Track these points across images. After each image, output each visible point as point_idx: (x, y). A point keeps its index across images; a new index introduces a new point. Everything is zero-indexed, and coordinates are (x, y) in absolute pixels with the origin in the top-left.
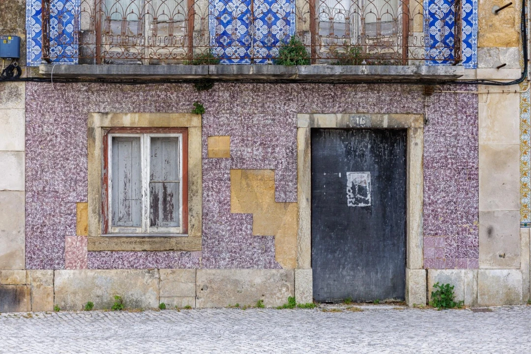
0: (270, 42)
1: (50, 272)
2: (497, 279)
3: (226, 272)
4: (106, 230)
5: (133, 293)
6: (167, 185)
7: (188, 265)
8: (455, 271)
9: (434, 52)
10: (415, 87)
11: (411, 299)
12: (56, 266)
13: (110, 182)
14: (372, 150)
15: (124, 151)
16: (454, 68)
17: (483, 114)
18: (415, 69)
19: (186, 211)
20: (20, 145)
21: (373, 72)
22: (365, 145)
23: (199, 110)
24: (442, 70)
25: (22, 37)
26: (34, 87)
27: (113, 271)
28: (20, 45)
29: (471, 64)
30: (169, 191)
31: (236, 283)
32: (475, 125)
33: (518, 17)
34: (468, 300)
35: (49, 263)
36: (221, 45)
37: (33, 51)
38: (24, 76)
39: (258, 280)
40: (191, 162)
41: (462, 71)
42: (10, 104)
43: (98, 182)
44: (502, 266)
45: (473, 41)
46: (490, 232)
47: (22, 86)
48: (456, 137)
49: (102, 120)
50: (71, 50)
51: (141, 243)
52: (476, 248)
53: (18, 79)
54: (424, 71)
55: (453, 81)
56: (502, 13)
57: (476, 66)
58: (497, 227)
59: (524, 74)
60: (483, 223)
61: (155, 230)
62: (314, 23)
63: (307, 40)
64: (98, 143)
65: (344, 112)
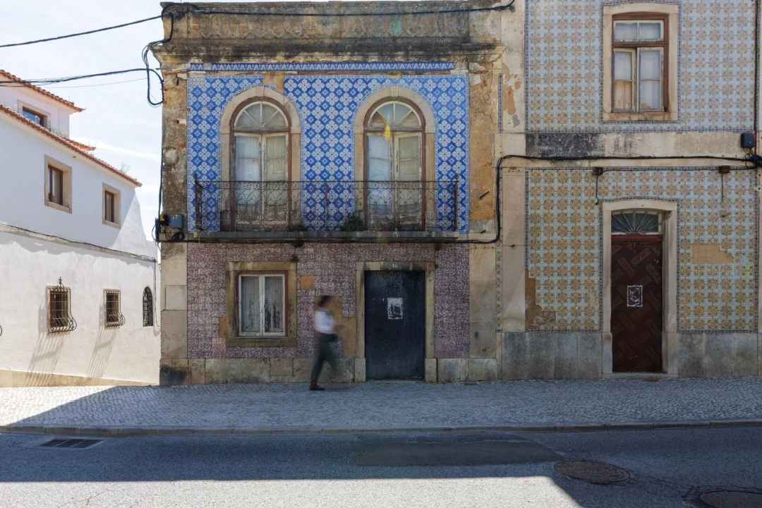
0: (338, 216)
1: (203, 360)
2: (481, 365)
4: (237, 334)
5: (255, 373)
6: (276, 307)
7: (288, 356)
8: (454, 359)
9: (441, 223)
10: (429, 245)
11: (427, 377)
12: (207, 357)
13: (240, 305)
14: (403, 285)
15: (249, 285)
16: (453, 233)
17: (472, 262)
18: (428, 234)
19: (288, 322)
20: (183, 282)
21: (402, 235)
22: (399, 281)
23: (295, 259)
24: (445, 234)
25: (185, 215)
26: (193, 246)
27: (242, 360)
28: (184, 220)
29: (465, 231)
30: (277, 310)
32: (467, 268)
33: (494, 201)
34: (463, 378)
35: (202, 355)
36: (308, 219)
37: (192, 223)
38: (186, 239)
40: (290, 291)
41: (458, 235)
42: (178, 257)
43: (232, 304)
44: (484, 357)
45: (466, 216)
46: (477, 335)
47: (185, 245)
48: (455, 276)
49: (234, 266)
50: (215, 223)
51: (258, 342)
52: (468, 345)
53: (182, 240)
54: (434, 234)
55: (453, 241)
56: (485, 198)
57: (468, 232)
58: (481, 332)
59: (498, 236)
60: (472, 330)
61: (268, 334)
62: (366, 206)
63: (362, 216)
64: (232, 281)
65: (385, 260)
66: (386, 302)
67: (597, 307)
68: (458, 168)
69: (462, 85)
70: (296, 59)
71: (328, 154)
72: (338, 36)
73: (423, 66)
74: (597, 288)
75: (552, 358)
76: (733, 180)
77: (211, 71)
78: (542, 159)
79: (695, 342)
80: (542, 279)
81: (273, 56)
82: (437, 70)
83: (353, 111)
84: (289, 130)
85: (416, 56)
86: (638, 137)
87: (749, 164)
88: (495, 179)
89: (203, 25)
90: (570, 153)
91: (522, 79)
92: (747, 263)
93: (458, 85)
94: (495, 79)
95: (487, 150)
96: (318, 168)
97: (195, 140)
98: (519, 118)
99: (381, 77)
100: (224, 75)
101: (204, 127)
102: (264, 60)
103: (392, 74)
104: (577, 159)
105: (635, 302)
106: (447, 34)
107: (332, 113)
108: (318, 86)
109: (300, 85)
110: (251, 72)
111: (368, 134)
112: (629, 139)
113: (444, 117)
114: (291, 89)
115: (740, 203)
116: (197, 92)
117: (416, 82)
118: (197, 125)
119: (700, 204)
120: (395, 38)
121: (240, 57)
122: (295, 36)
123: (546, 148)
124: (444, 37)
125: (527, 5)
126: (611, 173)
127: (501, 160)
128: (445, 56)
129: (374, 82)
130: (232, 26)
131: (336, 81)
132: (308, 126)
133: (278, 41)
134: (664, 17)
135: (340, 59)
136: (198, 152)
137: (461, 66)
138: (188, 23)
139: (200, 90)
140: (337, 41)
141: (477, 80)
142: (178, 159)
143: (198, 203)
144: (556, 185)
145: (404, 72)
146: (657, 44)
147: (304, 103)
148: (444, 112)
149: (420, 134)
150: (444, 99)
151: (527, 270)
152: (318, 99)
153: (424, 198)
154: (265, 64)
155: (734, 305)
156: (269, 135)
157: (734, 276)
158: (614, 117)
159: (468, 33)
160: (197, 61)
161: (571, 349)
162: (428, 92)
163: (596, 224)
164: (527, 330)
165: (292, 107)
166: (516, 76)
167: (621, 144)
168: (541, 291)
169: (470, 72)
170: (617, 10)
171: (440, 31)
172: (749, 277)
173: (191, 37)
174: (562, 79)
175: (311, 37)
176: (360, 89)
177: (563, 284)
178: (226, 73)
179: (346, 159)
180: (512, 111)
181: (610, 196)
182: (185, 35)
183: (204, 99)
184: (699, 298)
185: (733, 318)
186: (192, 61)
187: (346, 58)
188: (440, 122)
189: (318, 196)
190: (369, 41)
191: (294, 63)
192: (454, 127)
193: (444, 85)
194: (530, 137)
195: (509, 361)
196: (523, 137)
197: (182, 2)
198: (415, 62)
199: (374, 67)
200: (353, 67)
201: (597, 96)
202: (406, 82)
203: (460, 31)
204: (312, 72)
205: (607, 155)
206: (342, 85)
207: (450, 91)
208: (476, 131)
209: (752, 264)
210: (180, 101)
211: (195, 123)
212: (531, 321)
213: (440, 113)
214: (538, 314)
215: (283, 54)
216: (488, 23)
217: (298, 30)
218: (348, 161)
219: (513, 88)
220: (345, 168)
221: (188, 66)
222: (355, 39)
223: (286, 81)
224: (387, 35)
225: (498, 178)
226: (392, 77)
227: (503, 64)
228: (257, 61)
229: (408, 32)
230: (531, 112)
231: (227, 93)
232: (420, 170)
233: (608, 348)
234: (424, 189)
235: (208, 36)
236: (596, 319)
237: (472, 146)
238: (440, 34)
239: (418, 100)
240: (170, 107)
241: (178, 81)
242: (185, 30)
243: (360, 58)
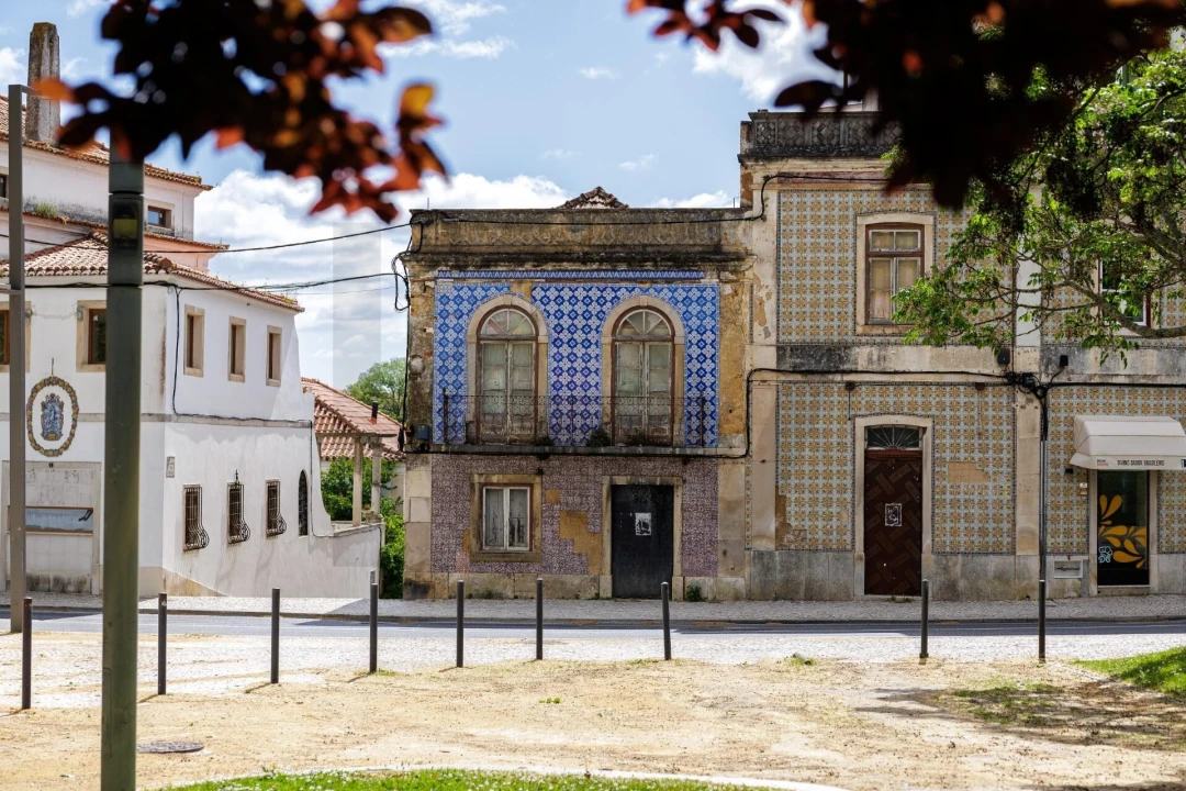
0: (585, 430)
1: (446, 574)
2: (729, 584)
3: (556, 576)
4: (481, 548)
5: (498, 588)
6: (521, 520)
7: (532, 571)
8: (702, 578)
9: (690, 437)
10: (677, 459)
11: (674, 596)
12: (450, 570)
13: (484, 518)
14: (652, 499)
15: (493, 498)
17: (721, 477)
18: (672, 450)
19: (532, 536)
20: (428, 494)
22: (648, 497)
23: (540, 472)
25: (431, 425)
26: (440, 456)
27: (485, 575)
28: (429, 430)
29: (714, 444)
30: (522, 523)
31: (562, 583)
32: (716, 484)
33: (744, 415)
34: (710, 597)
35: (445, 568)
36: (554, 432)
37: (437, 435)
38: (431, 450)
39: (576, 582)
40: (535, 505)
41: (711, 451)
42: (422, 468)
43: (476, 517)
44: (732, 575)
45: (715, 430)
46: (725, 553)
47: (430, 456)
48: (703, 491)
49: (479, 479)
50: (461, 434)
51: (502, 557)
52: (716, 563)
53: (428, 452)
55: (701, 457)
56: (734, 412)
57: (717, 447)
58: (729, 550)
59: (747, 451)
60: (721, 548)
61: (512, 549)
62: (614, 417)
63: (608, 430)
64: (477, 493)
65: (632, 474)
66: (634, 517)
67: (849, 527)
68: (709, 379)
69: (713, 294)
70: (544, 267)
71: (575, 365)
72: (587, 243)
73: (673, 275)
74: (849, 506)
75: (803, 578)
76: (990, 396)
77: (458, 278)
78: (794, 372)
79: (950, 564)
80: (792, 496)
81: (522, 265)
82: (688, 278)
83: (601, 320)
84: (535, 338)
85: (665, 266)
86: (892, 350)
87: (1005, 380)
88: (745, 392)
89: (452, 231)
90: (823, 365)
91: (773, 289)
92: (1004, 483)
93: (709, 294)
94: (746, 289)
95: (738, 362)
96: (565, 379)
97: (441, 349)
98: (770, 330)
99: (630, 285)
100: (472, 282)
101: (451, 335)
102: (512, 268)
103: (641, 283)
104: (829, 372)
105: (894, 521)
106: (698, 241)
107: (580, 322)
108: (566, 294)
109: (548, 293)
110: (498, 279)
111: (617, 343)
112: (883, 353)
113: (694, 327)
114: (538, 298)
115: (998, 420)
116: (445, 299)
117: (666, 291)
118: (444, 333)
119: (956, 420)
120: (645, 246)
121: (488, 266)
122: (543, 242)
123: (798, 361)
124: (695, 245)
125: (779, 214)
126: (864, 388)
127: (751, 373)
128: (696, 265)
129: (623, 290)
130: (480, 232)
131: (584, 289)
132: (555, 335)
133: (526, 249)
134: (921, 227)
135: (588, 268)
136: (444, 361)
138: (436, 229)
139: (448, 298)
140: (586, 249)
141: (728, 289)
142: (424, 369)
143: (445, 412)
144: (808, 399)
145: (653, 281)
146: (913, 254)
147: (552, 312)
148: (694, 323)
149: (670, 344)
150: (694, 309)
151: (777, 487)
152: (566, 308)
153: (673, 409)
154: (513, 271)
155: (991, 525)
156: (516, 343)
157: (991, 496)
158: (868, 330)
159: (720, 240)
160: (445, 268)
161: (822, 570)
162: (678, 302)
163: (849, 440)
164: (777, 549)
165: (540, 316)
166: (767, 287)
167: (875, 358)
168: (791, 509)
169: (721, 281)
170: (871, 220)
171: (691, 238)
172: (1006, 497)
173: (439, 243)
174: (815, 289)
175: (560, 244)
176: (609, 298)
177: (814, 502)
178: (474, 281)
179: (593, 369)
180: (763, 322)
181: (863, 412)
182: (433, 242)
183: (451, 307)
184: (956, 519)
185: (991, 539)
186: (440, 268)
187: (595, 267)
188: (690, 333)
189: (565, 407)
190: (619, 249)
191: (543, 271)
192: (704, 337)
193: (695, 294)
194: (781, 349)
195: (757, 580)
196: (774, 350)
197: (430, 209)
198: (664, 271)
199: (623, 275)
200: (602, 274)
201: (851, 309)
202: (656, 290)
203: (711, 239)
204: (559, 280)
205: (860, 368)
207: (701, 300)
208: (726, 343)
209: (1010, 484)
210: (427, 309)
211: (441, 331)
212: (782, 540)
213: (690, 323)
214: (788, 533)
215: (531, 262)
216: (740, 231)
217: (547, 236)
218: (596, 372)
219: (764, 299)
220: (593, 379)
221: (436, 273)
222: (604, 246)
223: (534, 289)
224: (637, 242)
225: (748, 392)
226: (642, 286)
227: (754, 274)
228: (505, 268)
229: (659, 239)
230: (782, 323)
231: (474, 301)
232: (670, 381)
233: (860, 569)
234: (673, 400)
235: (456, 242)
236: (848, 538)
237: (722, 358)
238: (691, 242)
239: (667, 309)
240: (418, 316)
241: (425, 288)
242: (433, 236)
243: (609, 267)
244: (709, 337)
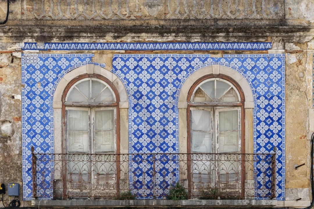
0: (164, 186)
9: (260, 191)
16: (271, 201)
18: (248, 202)
21: (224, 204)
24: (264, 202)
25: (21, 184)
28: (20, 188)
29: (282, 198)
33: (308, 171)
36: (136, 188)
37: (27, 192)
38: (22, 206)
41: (276, 203)
45: (282, 185)
50: (49, 192)
54: (253, 203)
55: (271, 208)
56: (300, 168)
57: (284, 199)
59: (312, 203)
62: (190, 175)
63: (186, 185)
68: (276, 140)
69: (279, 63)
70: (124, 39)
71: (154, 128)
72: (163, 17)
73: (242, 46)
77: (44, 50)
81: (103, 37)
82: (255, 49)
83: (177, 87)
84: (117, 105)
85: (236, 37)
88: (310, 151)
89: (36, 7)
93: (275, 63)
94: (310, 59)
95: (302, 124)
96: (145, 140)
97: (29, 114)
99: (203, 55)
100: (56, 53)
101: (38, 102)
102: (94, 40)
103: (214, 53)
106: (265, 16)
107: (157, 89)
108: (145, 64)
109: (128, 63)
110: (81, 51)
111: (191, 109)
113: (262, 93)
114: (119, 67)
116: (31, 70)
117: (236, 61)
118: (31, 100)
120: (216, 20)
121: (71, 37)
122: (122, 17)
124: (262, 19)
128: (263, 37)
129: (197, 60)
130: (63, 7)
131: (161, 59)
132: (135, 101)
133: (106, 23)
135: (165, 39)
136: (32, 125)
137: (277, 46)
138: (22, 5)
139: (34, 67)
140: (162, 23)
141: (293, 59)
142: (13, 132)
143: (33, 171)
145: (225, 52)
147: (132, 80)
148: (262, 89)
149: (239, 109)
152: (145, 76)
153: (244, 168)
154: (94, 43)
156: (97, 109)
159: (285, 15)
160: (30, 41)
162: (247, 70)
165: (120, 83)
169: (286, 51)
171: (258, 13)
173: (24, 18)
175: (138, 18)
176: (184, 67)
178: (58, 52)
179: (170, 132)
182: (19, 17)
183: (38, 76)
186: (26, 40)
187: (171, 38)
188: (258, 98)
189: (145, 166)
190: (193, 23)
191: (122, 43)
192: (272, 102)
193: (262, 63)
198: (234, 42)
199: (197, 46)
200: (177, 46)
202: (227, 60)
203: (277, 14)
204: (138, 51)
206: (167, 63)
207: (268, 69)
208: (292, 107)
210: (15, 78)
211: (29, 98)
213: (258, 89)
215: (112, 34)
217: (125, 11)
218: (173, 134)
220: (170, 140)
221: (22, 45)
222: (179, 20)
223: (115, 59)
224: (208, 17)
226: (214, 56)
228: (87, 40)
229: (229, 14)
231: (59, 71)
232: (240, 142)
234: (244, 161)
235: (41, 17)
237: (288, 120)
238: (258, 17)
239: (237, 77)
240: (6, 84)
241: (13, 59)
242: (19, 11)
243: (184, 39)
244: (275, 102)
